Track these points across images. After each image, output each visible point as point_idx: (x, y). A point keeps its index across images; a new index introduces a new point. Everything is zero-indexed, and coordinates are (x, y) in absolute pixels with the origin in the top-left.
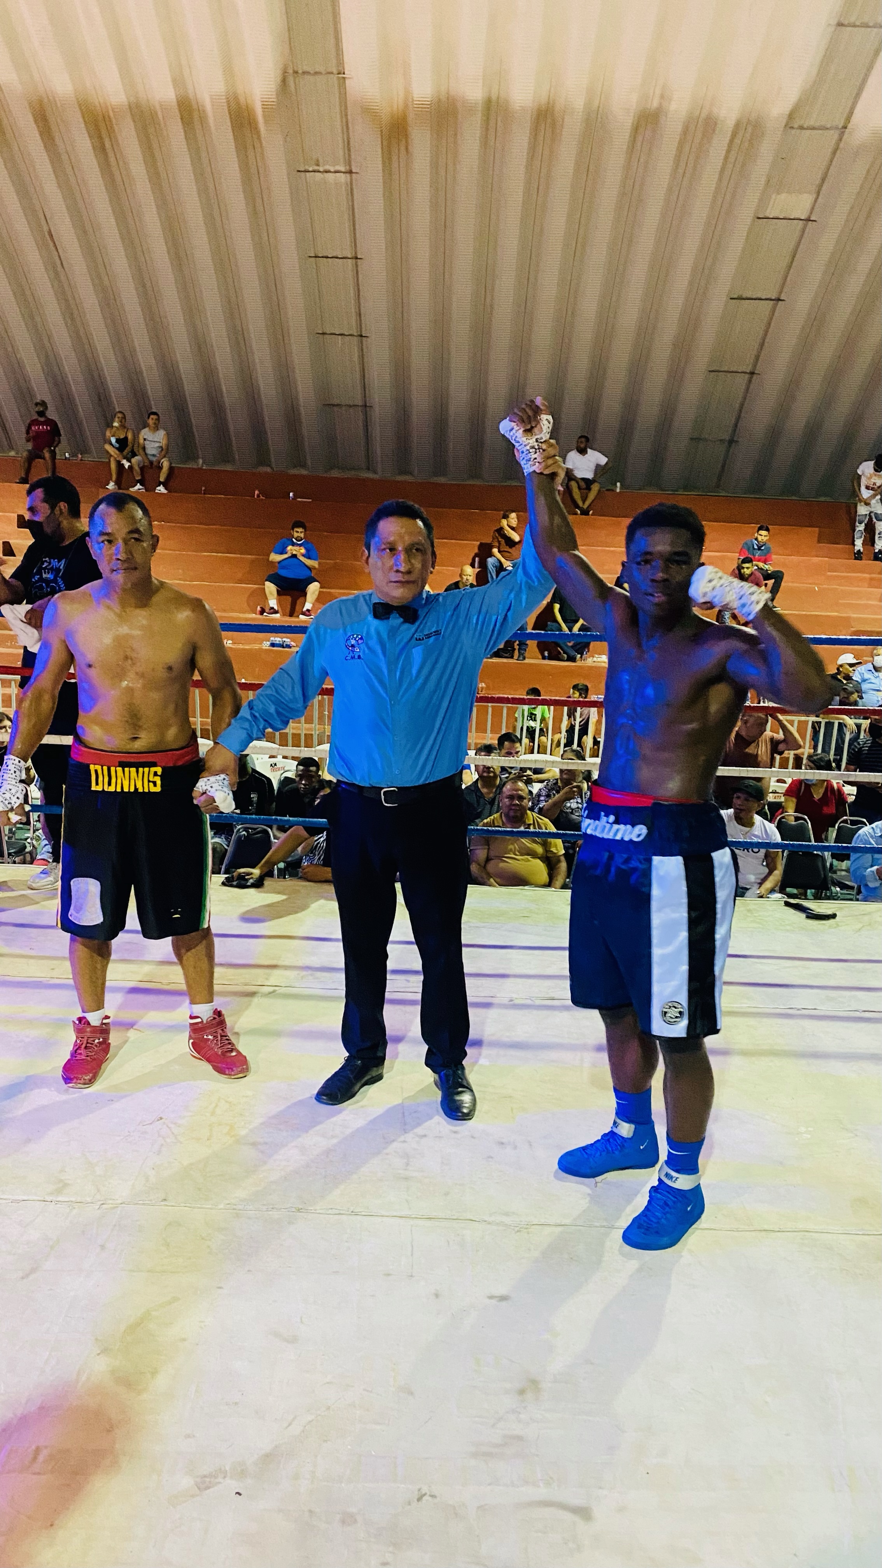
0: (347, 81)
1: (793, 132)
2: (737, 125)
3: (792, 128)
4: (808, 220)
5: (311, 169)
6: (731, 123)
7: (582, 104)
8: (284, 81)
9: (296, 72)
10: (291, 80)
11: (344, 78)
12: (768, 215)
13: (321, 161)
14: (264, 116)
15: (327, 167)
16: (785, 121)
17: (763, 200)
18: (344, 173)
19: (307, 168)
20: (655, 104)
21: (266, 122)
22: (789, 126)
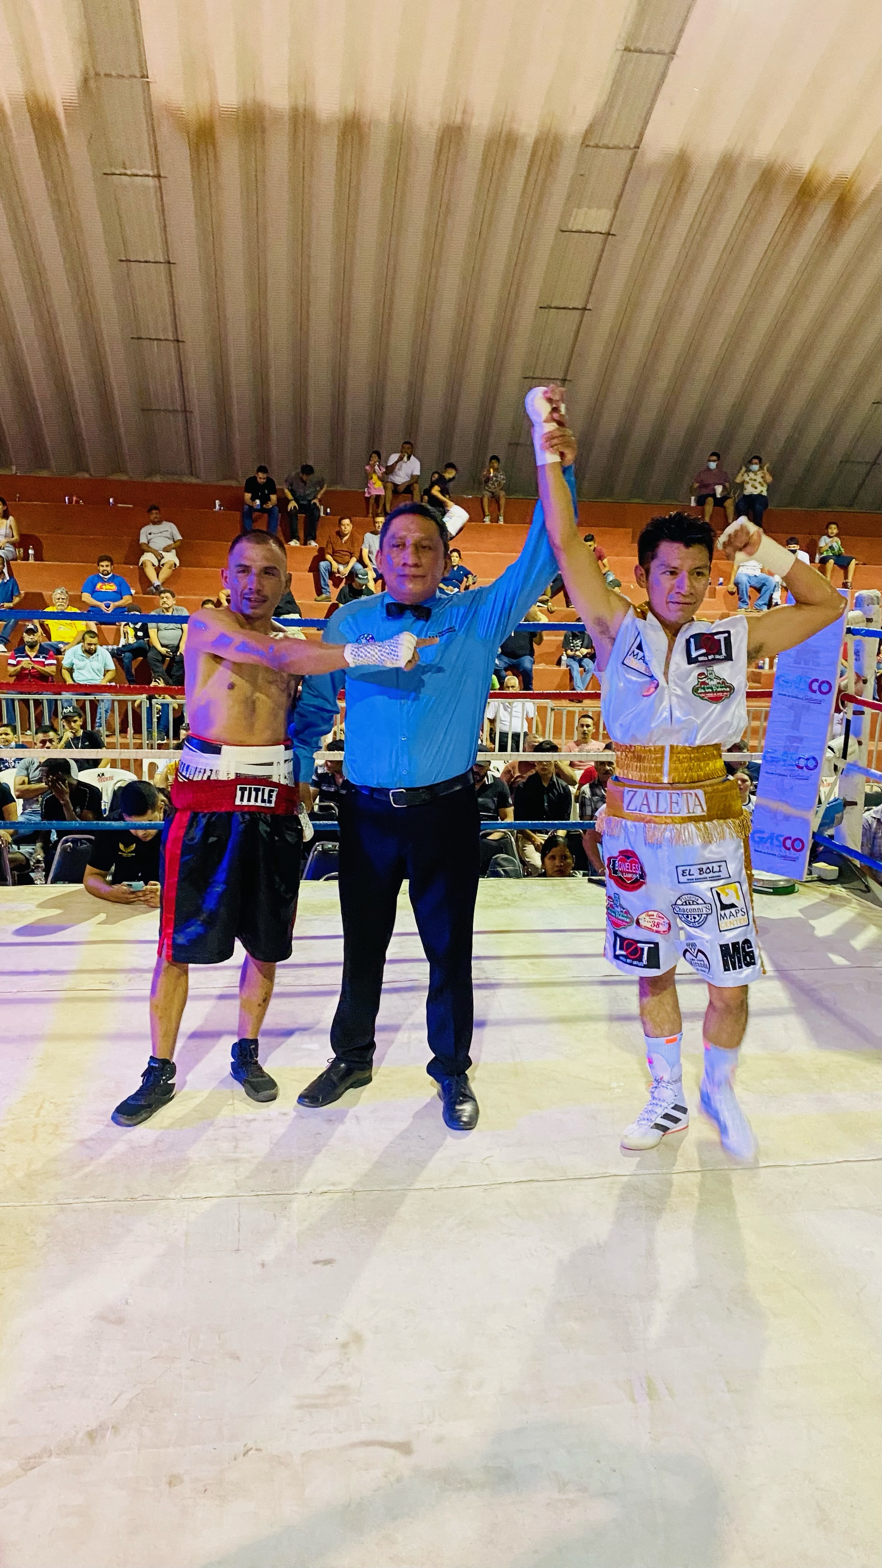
0: (151, 85)
1: (590, 149)
2: (537, 143)
3: (588, 146)
4: (609, 234)
5: (117, 172)
6: (530, 141)
7: (387, 116)
8: (86, 81)
9: (97, 74)
10: (92, 84)
11: (148, 82)
12: (570, 227)
13: (127, 163)
14: (67, 115)
15: (135, 171)
16: (580, 141)
17: (566, 214)
18: (152, 176)
19: (114, 170)
20: (458, 119)
21: (68, 124)
22: (585, 144)
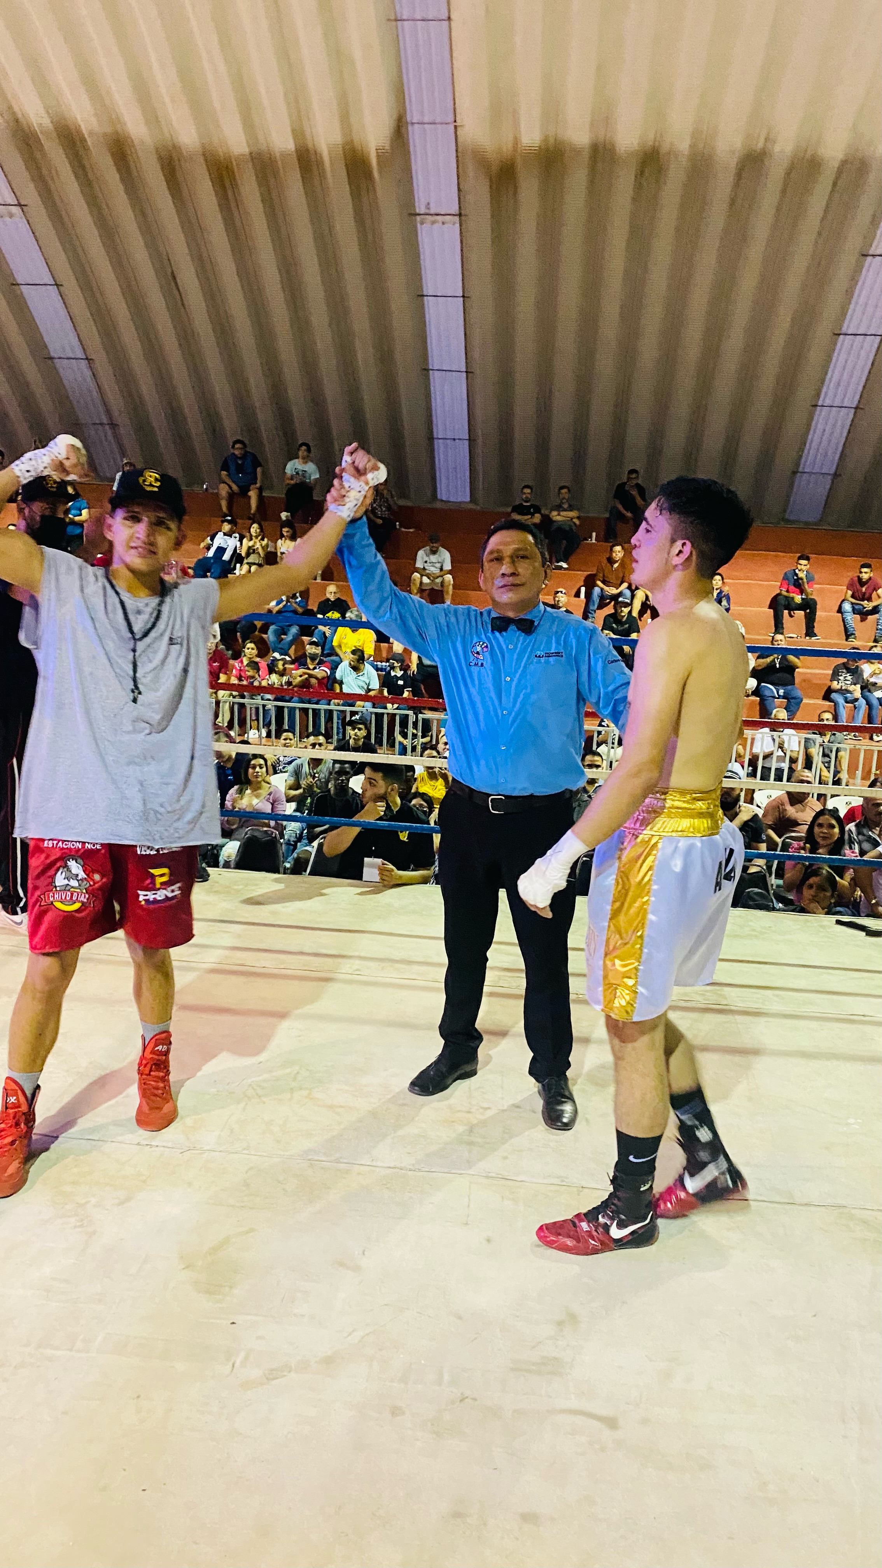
0: (459, 130)
2: (842, 166)
5: (422, 213)
6: (835, 164)
7: (687, 147)
8: (396, 130)
10: (404, 131)
11: (456, 127)
12: (872, 251)
13: (432, 205)
14: (378, 164)
15: (438, 211)
17: (869, 238)
18: (454, 215)
19: (418, 211)
20: (761, 144)
21: (380, 171)
